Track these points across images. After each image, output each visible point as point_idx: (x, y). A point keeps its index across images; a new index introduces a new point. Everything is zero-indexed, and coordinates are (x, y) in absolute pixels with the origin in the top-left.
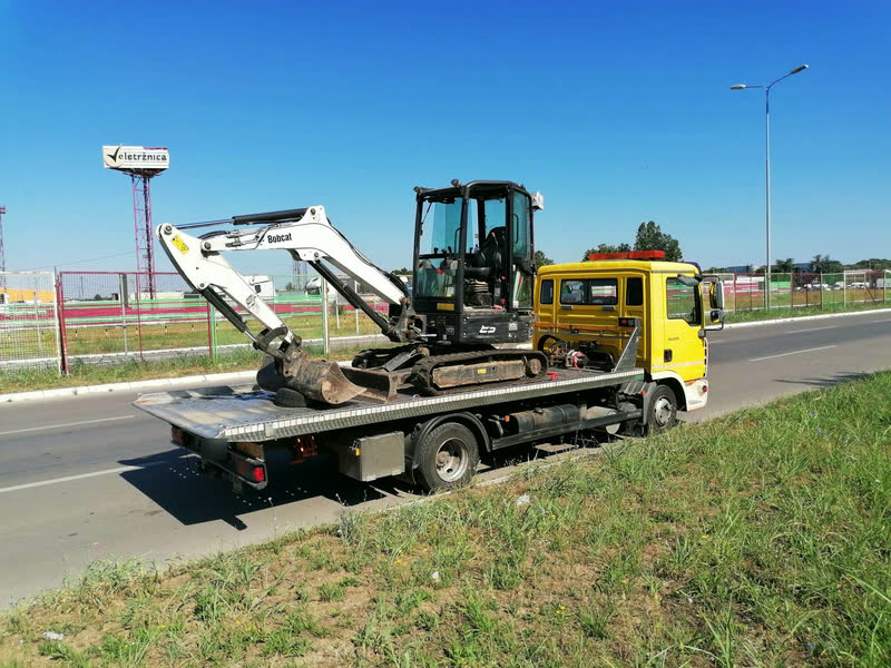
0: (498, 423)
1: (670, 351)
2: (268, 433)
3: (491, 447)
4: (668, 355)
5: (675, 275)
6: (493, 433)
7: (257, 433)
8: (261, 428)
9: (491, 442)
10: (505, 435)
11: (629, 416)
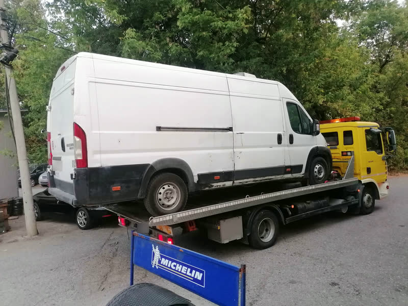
0: (288, 209)
1: (370, 168)
2: (175, 220)
3: (285, 222)
4: (369, 170)
5: (369, 128)
6: (286, 215)
7: (169, 220)
8: (171, 217)
9: (285, 219)
10: (292, 215)
11: (353, 203)
